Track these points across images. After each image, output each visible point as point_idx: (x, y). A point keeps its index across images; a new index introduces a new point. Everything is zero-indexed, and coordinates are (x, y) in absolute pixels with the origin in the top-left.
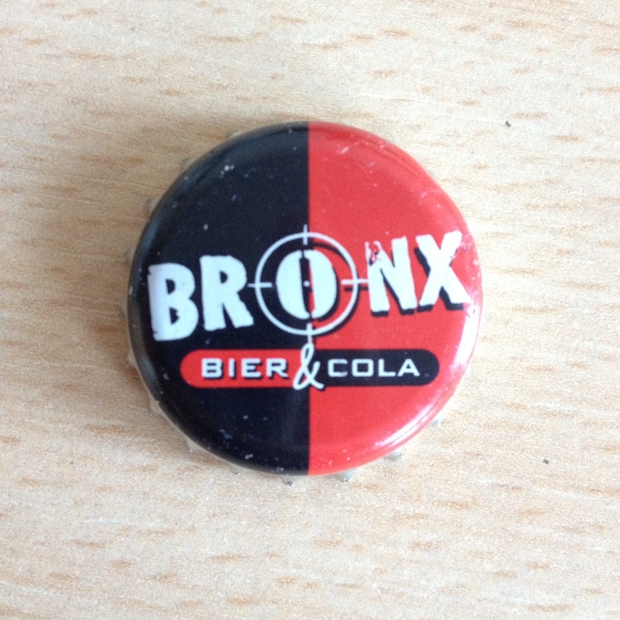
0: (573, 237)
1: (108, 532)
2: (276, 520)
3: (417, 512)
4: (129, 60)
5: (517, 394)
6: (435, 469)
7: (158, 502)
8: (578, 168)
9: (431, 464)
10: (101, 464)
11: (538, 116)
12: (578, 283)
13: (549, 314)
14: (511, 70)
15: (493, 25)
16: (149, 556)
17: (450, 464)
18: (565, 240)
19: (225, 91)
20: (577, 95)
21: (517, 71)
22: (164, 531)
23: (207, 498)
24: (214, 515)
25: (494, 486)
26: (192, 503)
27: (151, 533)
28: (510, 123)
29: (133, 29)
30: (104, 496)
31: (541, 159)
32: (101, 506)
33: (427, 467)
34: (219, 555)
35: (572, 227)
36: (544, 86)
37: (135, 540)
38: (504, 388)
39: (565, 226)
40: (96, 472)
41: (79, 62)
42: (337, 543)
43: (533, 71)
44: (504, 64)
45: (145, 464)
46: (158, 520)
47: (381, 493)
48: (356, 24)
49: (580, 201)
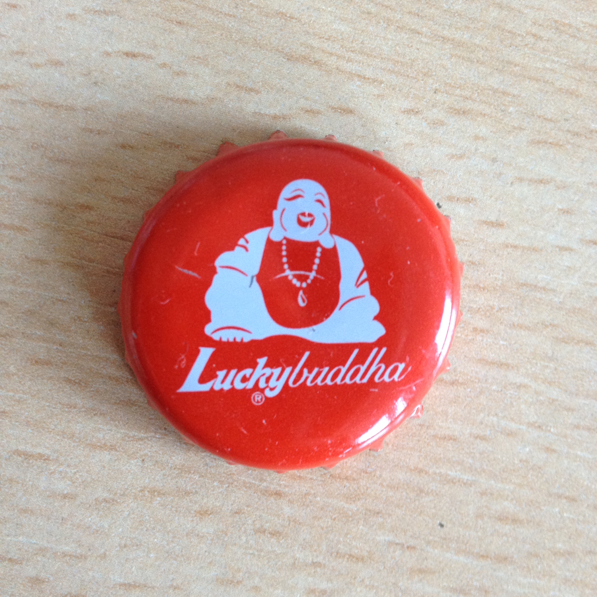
0: (489, 317)
1: (26, 551)
2: (182, 556)
3: (315, 561)
4: (89, 112)
5: (421, 459)
6: (337, 523)
7: (75, 528)
8: (501, 253)
9: (333, 517)
10: (25, 488)
11: (468, 200)
12: (490, 360)
13: (459, 388)
14: (447, 155)
15: (435, 110)
16: (62, 576)
17: (350, 519)
18: (481, 319)
19: (177, 149)
20: (507, 184)
21: (453, 156)
22: (78, 555)
23: (120, 530)
24: (125, 546)
25: (390, 544)
26: (106, 533)
27: (65, 556)
28: (441, 204)
29: (96, 83)
30: (26, 517)
31: (466, 241)
32: (22, 525)
33: (330, 520)
34: (126, 582)
35: (489, 308)
36: (477, 173)
37: (50, 560)
38: (409, 452)
39: (482, 306)
40: (20, 494)
41: (42, 110)
42: (237, 582)
43: (468, 158)
44: (442, 149)
45: (66, 492)
46: (73, 545)
47: (283, 540)
48: (307, 99)
49: (499, 284)
